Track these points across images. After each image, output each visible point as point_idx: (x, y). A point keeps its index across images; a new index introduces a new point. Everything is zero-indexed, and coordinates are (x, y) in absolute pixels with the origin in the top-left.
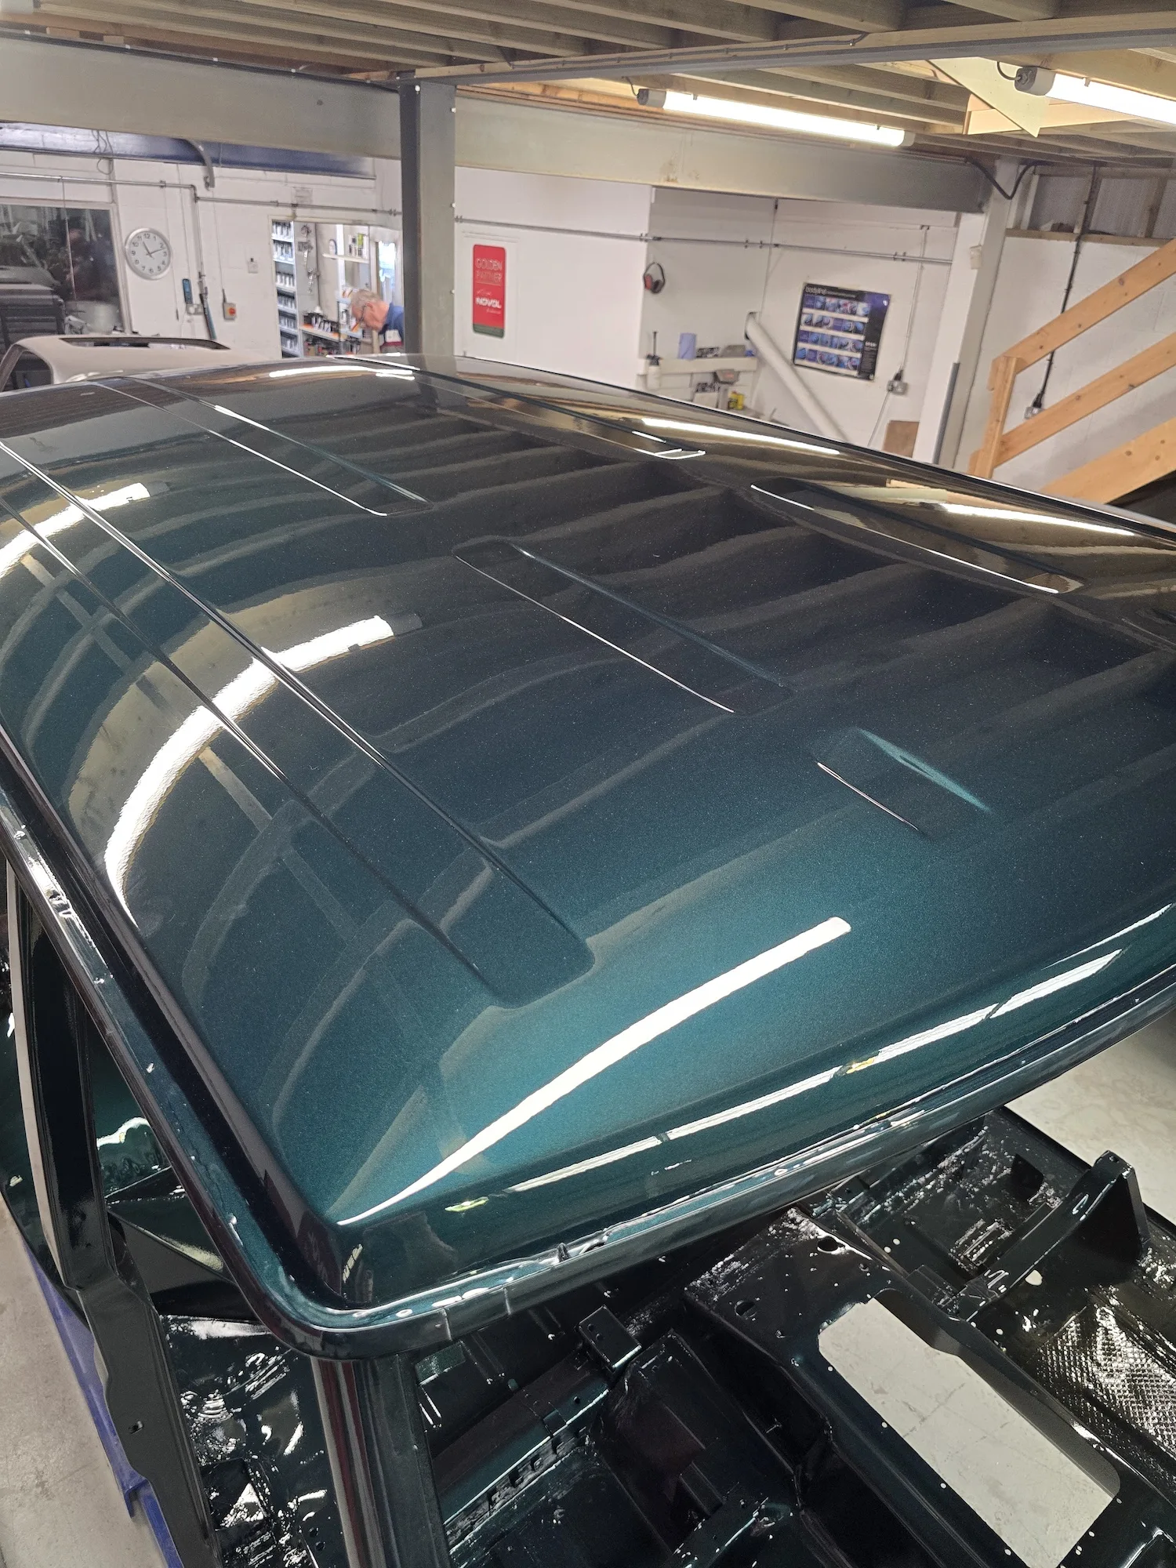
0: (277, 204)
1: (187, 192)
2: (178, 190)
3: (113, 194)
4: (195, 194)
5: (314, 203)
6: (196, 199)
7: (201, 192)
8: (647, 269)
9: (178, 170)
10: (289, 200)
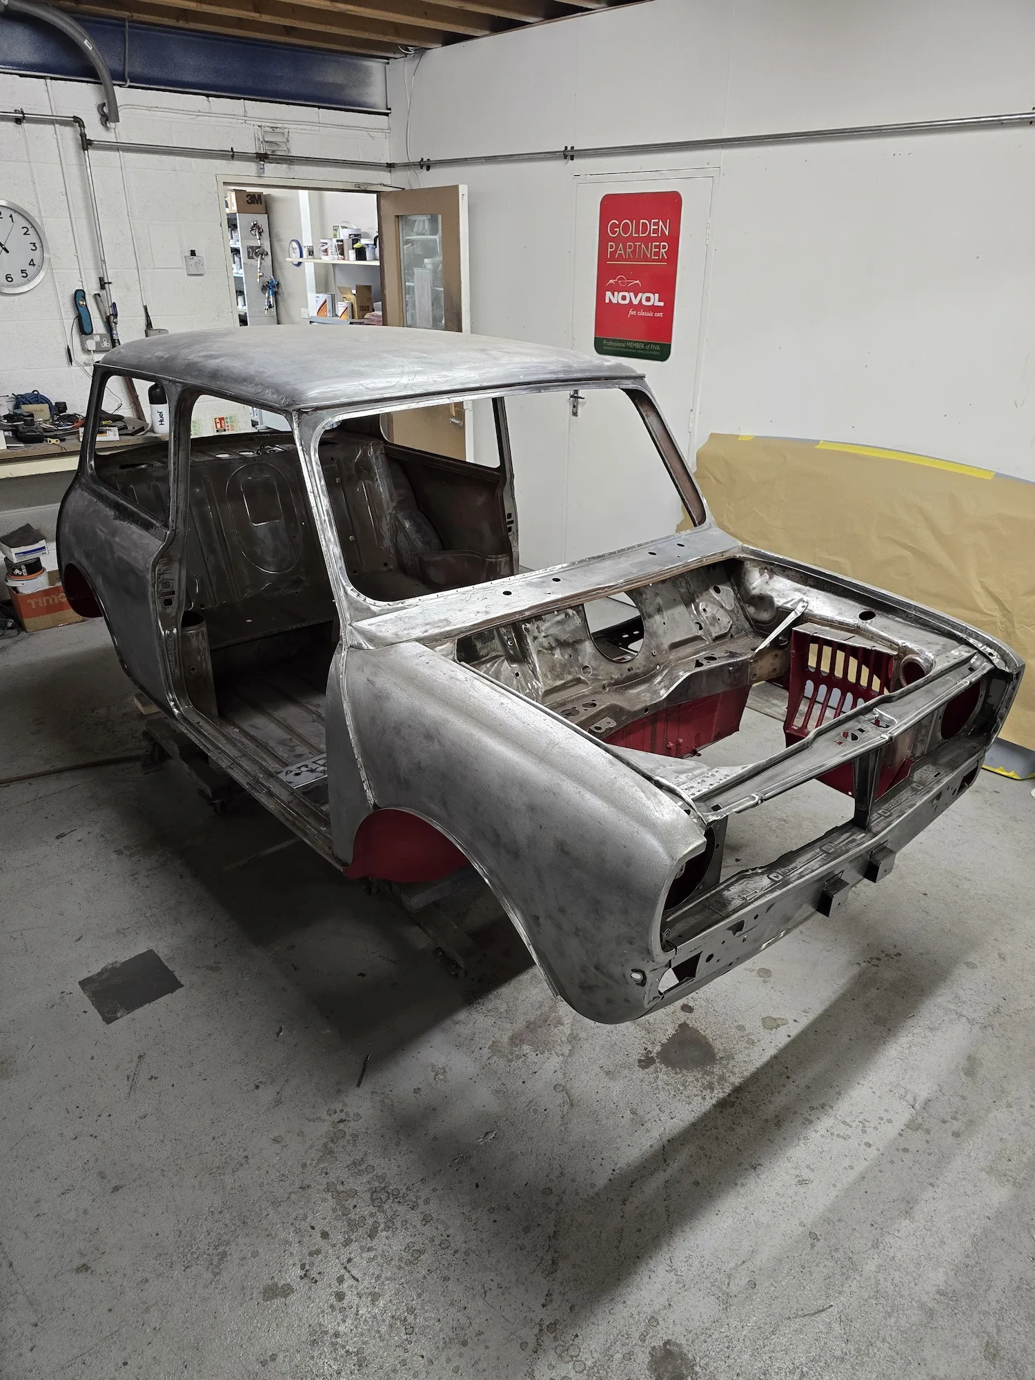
0: (232, 155)
2: (50, 127)
4: (83, 135)
5: (295, 152)
6: (86, 144)
7: (94, 131)
9: (47, 90)
10: (252, 149)
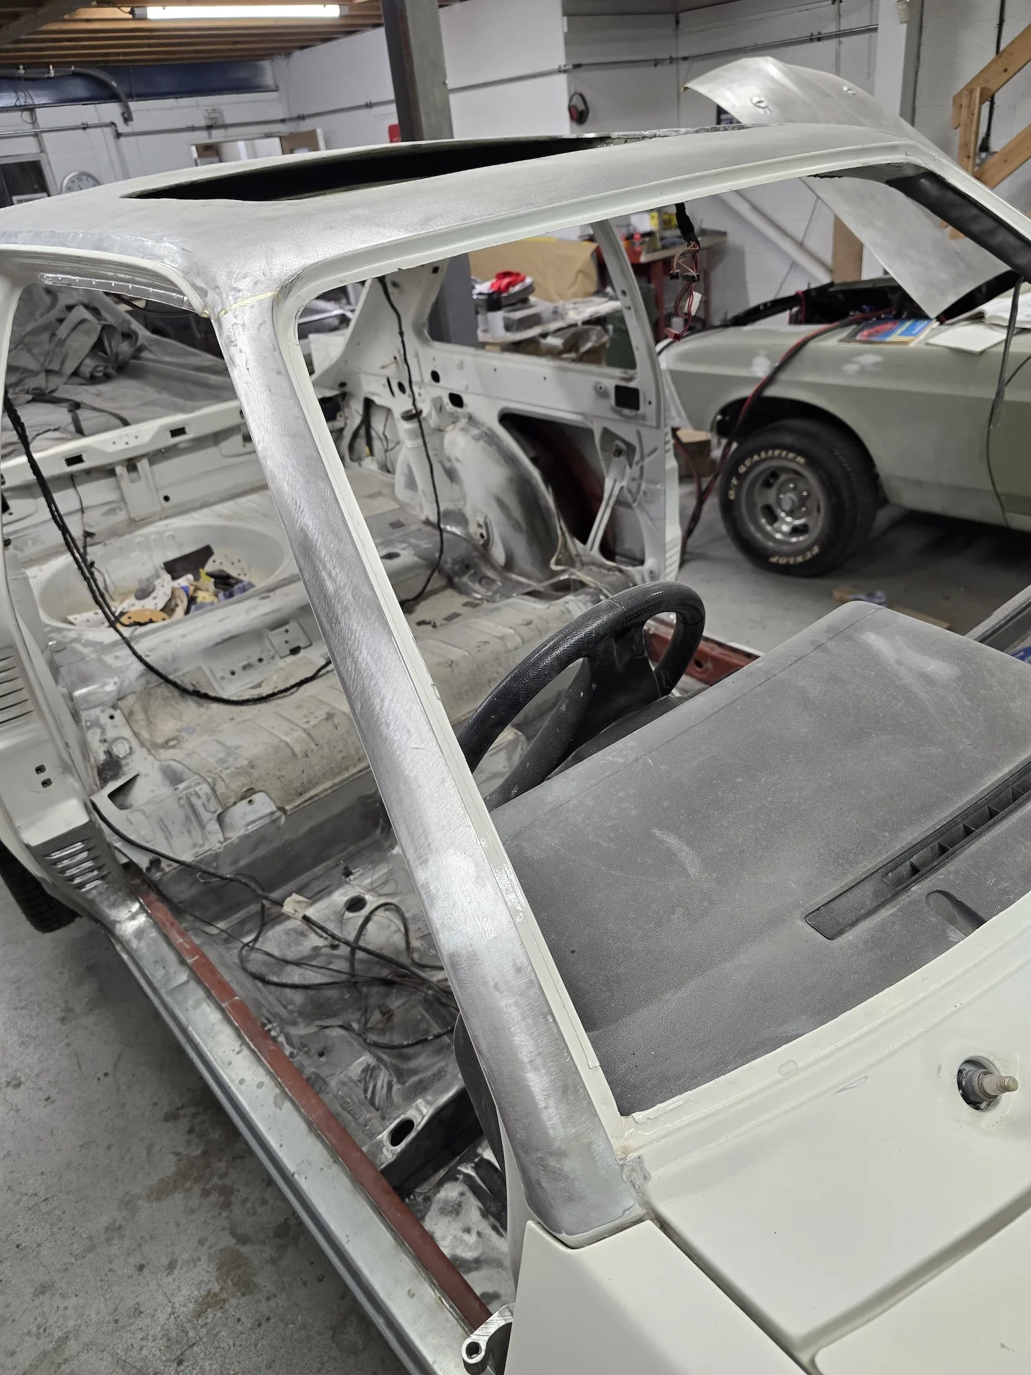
0: (193, 129)
1: (108, 130)
2: (99, 130)
3: (40, 144)
4: (117, 131)
5: (228, 121)
6: (118, 135)
7: (122, 128)
8: (571, 100)
9: (96, 110)
10: (203, 123)
